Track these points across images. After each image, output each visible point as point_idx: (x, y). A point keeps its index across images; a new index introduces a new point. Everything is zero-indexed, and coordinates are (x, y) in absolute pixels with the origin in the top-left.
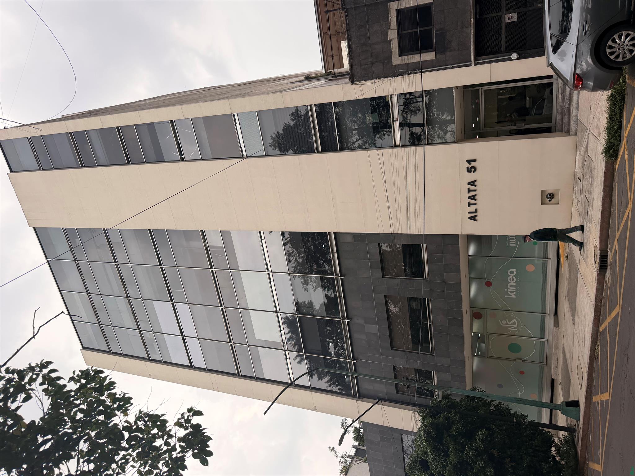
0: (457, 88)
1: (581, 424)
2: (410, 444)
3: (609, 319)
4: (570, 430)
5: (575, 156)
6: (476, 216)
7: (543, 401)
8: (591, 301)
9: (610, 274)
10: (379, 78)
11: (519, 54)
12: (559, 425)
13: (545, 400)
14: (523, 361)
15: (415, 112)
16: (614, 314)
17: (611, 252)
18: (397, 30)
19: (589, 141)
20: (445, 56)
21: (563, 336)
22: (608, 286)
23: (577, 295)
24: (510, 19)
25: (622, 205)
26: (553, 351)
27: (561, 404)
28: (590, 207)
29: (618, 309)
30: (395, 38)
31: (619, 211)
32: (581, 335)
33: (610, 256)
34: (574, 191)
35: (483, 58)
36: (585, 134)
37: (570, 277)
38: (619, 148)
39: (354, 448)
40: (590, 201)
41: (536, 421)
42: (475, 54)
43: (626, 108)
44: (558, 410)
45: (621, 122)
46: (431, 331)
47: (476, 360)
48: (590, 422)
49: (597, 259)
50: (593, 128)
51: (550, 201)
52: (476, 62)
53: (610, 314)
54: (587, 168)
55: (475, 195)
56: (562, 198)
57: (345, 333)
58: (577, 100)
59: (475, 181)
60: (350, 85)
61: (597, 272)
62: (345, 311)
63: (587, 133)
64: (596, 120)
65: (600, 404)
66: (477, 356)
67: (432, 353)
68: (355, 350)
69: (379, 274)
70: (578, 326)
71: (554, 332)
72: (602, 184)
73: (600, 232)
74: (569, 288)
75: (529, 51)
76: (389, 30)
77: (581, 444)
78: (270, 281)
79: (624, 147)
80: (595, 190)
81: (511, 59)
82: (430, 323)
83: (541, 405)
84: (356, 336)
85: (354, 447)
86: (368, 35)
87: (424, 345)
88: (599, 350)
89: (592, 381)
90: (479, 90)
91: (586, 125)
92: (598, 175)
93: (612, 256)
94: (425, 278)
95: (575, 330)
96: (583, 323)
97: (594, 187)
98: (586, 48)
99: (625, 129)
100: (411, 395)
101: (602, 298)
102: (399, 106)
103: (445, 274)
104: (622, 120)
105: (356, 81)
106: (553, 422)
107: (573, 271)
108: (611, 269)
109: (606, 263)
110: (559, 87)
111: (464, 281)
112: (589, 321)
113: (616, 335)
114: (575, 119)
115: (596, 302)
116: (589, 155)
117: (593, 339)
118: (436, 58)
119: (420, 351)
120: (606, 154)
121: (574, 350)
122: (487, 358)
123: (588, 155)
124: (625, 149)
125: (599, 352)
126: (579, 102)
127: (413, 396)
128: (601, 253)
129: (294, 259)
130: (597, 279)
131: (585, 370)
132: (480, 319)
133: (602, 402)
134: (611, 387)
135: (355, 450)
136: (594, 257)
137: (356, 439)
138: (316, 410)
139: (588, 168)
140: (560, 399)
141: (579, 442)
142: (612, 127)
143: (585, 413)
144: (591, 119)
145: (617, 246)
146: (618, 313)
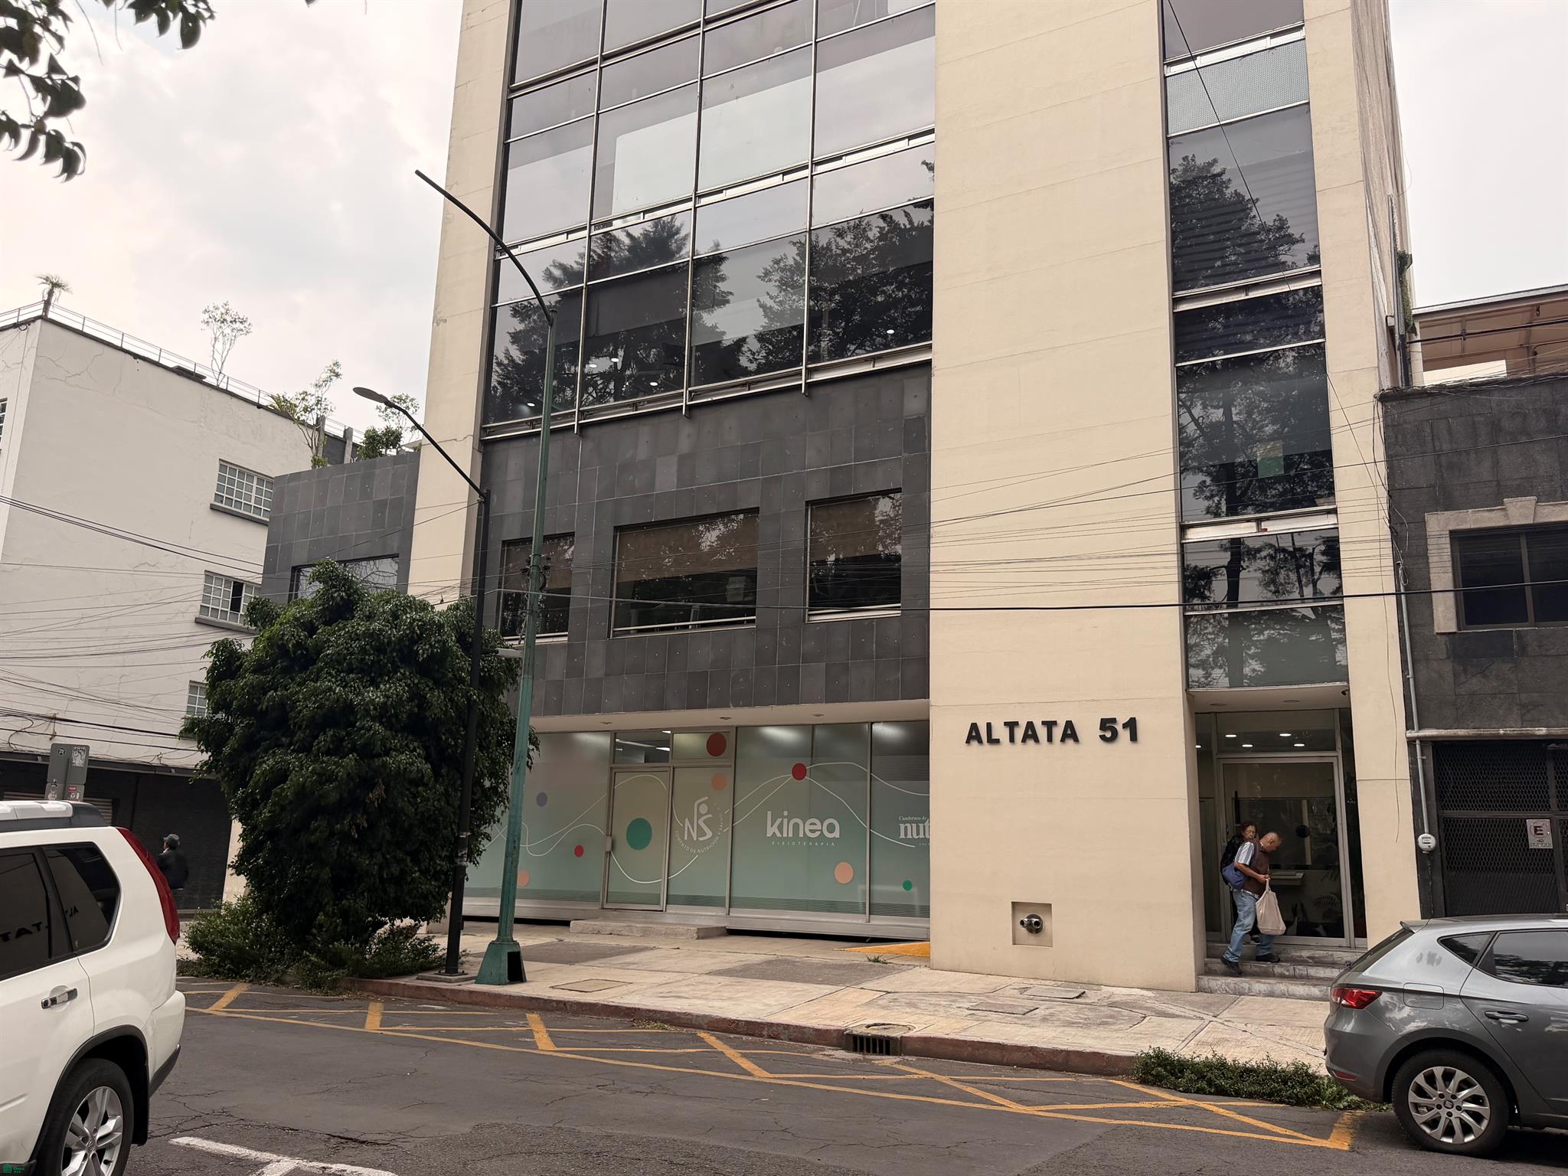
0: (1346, 692)
1: (469, 986)
2: (370, 579)
3: (732, 1053)
4: (452, 961)
5: (1141, 986)
6: (980, 741)
7: (516, 900)
8: (772, 1014)
9: (843, 1059)
10: (1391, 476)
11: (1431, 852)
12: (461, 937)
13: (519, 905)
14: (609, 854)
15: (1271, 579)
16: (746, 1064)
17: (898, 1063)
18: (1532, 522)
19: (1185, 1019)
20: (1441, 659)
21: (678, 948)
22: (812, 1052)
23: (782, 982)
24: (1536, 831)
25: (1022, 1091)
26: (637, 925)
27: (513, 941)
28: (1010, 1018)
29: (761, 1074)
30: (1508, 519)
31: (1005, 1084)
32: (686, 989)
33: (888, 1060)
34: (1047, 982)
35: (1427, 761)
36: (1201, 1011)
37: (825, 966)
38: (1169, 1088)
39: (345, 431)
40: (1024, 1019)
41: (467, 884)
42: (1440, 739)
43: (1276, 1108)
44: (499, 935)
45: (1238, 1094)
46: (672, 628)
47: (603, 741)
48: (476, 1007)
49: (878, 1029)
50: (1219, 1030)
51: (1022, 923)
52: (1418, 742)
53: (744, 1056)
54: (1112, 1013)
55: (1037, 740)
56: (1030, 954)
57: (649, 401)
58: (1294, 995)
59: (1076, 740)
60: (1375, 390)
61: (846, 1030)
62: (710, 399)
63: (1204, 1016)
64: (1241, 1036)
65: (522, 1029)
66: (615, 745)
67: (614, 631)
68: (606, 429)
69: (817, 490)
70: (706, 983)
71: (686, 928)
72: (1073, 1046)
73: (948, 1039)
74: (798, 964)
75: (1438, 878)
76: (1534, 502)
77: (421, 985)
78: (785, 173)
79: (1170, 1101)
80: (1055, 1031)
81: (1418, 831)
82: (690, 627)
83: (508, 895)
84: (645, 430)
85: (348, 432)
86: (1524, 439)
87: (633, 612)
88: (651, 1029)
89: (575, 1013)
90: (1334, 749)
91: (1225, 1015)
92: (1096, 1038)
93: (888, 1064)
94: (809, 615)
95: (696, 975)
96: (714, 994)
97: (1063, 1028)
98: (1450, 1018)
99: (1219, 1104)
100: (501, 579)
101: (782, 1039)
102: (1293, 537)
103: (823, 665)
104: (1242, 1097)
105: (1386, 407)
106: (466, 924)
107: (843, 975)
108: (855, 1061)
109: (868, 1051)
110: (1330, 953)
111: (806, 712)
112: (721, 1008)
113: (696, 1068)
114: (1242, 988)
115: (771, 1025)
116: (1146, 1020)
117: (678, 1015)
118: (1438, 634)
119: (616, 602)
120: (1151, 1057)
121: (646, 974)
122: (611, 768)
123: (1145, 1018)
124: (1166, 1103)
125: (648, 1029)
126: (1287, 998)
127: (500, 583)
128: (894, 1039)
129: (847, 247)
130: (828, 1028)
131: (602, 998)
132: (708, 750)
133: (530, 1034)
134: (568, 1056)
135: (341, 435)
136: (884, 1024)
137: (372, 438)
138: (438, 324)
139: (1111, 1017)
140: (525, 940)
141: (427, 982)
142: (1223, 1074)
143: (498, 996)
144: (1242, 1026)
145: (916, 1077)
146: (750, 1074)
